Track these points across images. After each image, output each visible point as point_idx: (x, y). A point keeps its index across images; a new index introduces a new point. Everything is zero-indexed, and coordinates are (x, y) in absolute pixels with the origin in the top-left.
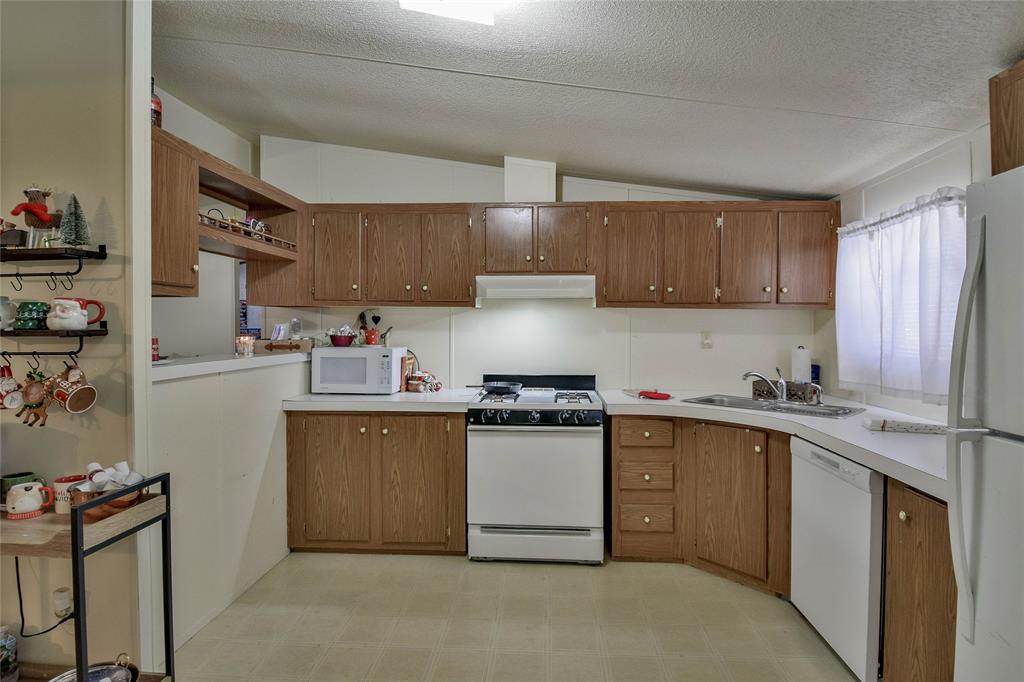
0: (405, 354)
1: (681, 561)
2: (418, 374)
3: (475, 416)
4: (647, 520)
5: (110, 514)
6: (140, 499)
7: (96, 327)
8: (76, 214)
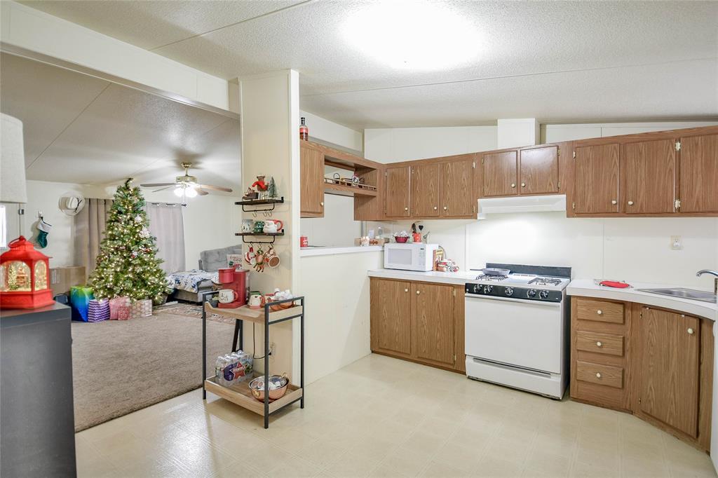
0: (437, 248)
1: (632, 413)
2: (445, 260)
3: (470, 288)
4: (598, 375)
5: (281, 310)
6: (293, 306)
7: (280, 231)
8: (273, 185)
